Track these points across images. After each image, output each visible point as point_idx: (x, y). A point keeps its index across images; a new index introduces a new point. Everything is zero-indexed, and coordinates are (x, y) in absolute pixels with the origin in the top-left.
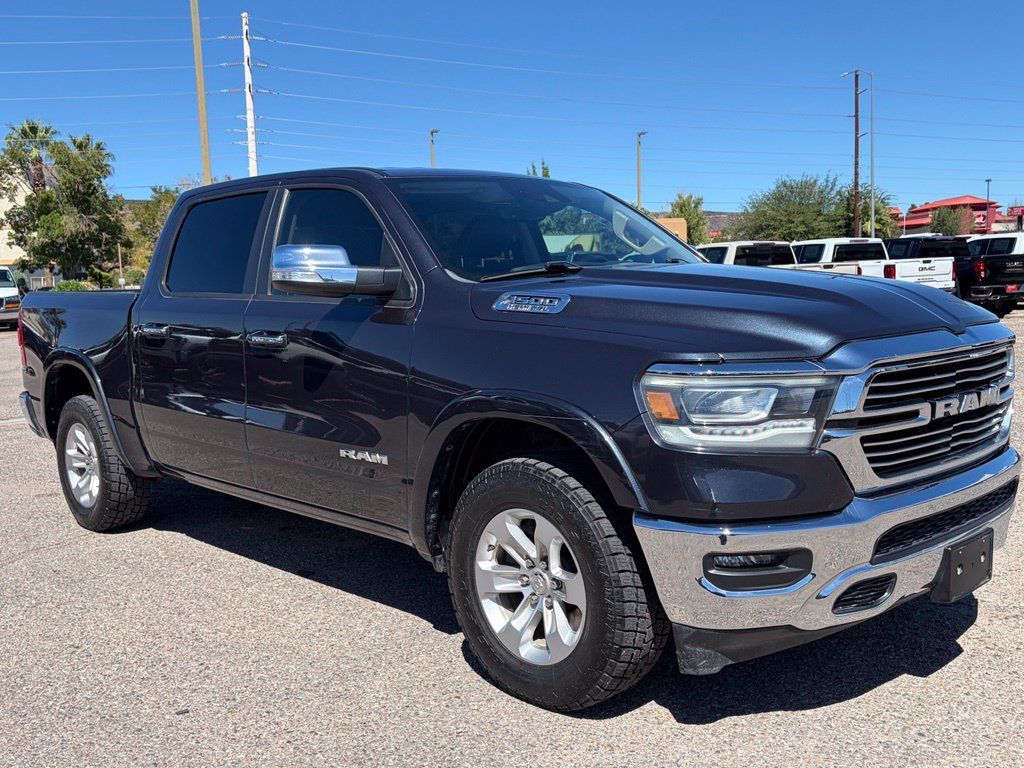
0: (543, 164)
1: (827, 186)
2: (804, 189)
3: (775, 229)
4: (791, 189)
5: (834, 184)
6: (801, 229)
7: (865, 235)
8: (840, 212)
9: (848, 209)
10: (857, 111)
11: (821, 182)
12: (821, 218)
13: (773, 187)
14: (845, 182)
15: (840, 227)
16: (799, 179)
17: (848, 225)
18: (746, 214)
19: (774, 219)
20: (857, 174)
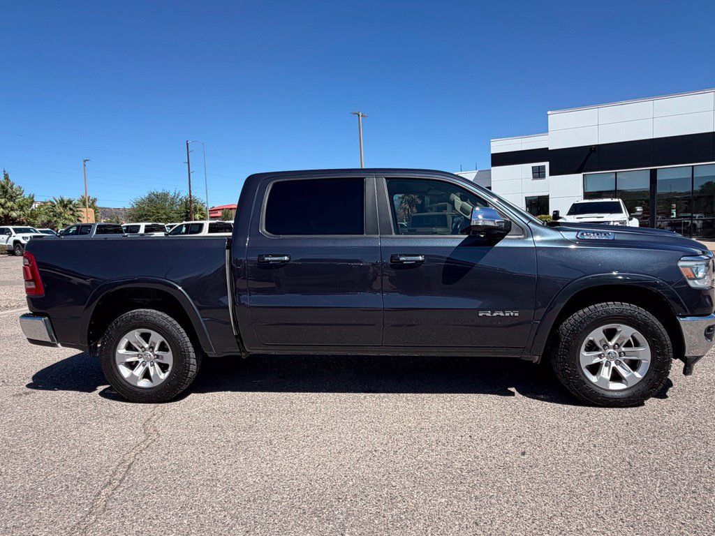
0: (5, 171)
1: (175, 196)
2: (164, 197)
3: (150, 216)
4: (157, 196)
5: (178, 195)
6: (164, 217)
7: (195, 220)
8: (183, 209)
9: (186, 208)
10: (188, 160)
11: (172, 194)
12: (173, 212)
13: (147, 195)
14: (184, 194)
15: (183, 216)
16: (160, 191)
17: (187, 216)
18: (133, 209)
19: (148, 211)
20: (190, 191)
